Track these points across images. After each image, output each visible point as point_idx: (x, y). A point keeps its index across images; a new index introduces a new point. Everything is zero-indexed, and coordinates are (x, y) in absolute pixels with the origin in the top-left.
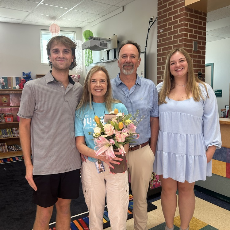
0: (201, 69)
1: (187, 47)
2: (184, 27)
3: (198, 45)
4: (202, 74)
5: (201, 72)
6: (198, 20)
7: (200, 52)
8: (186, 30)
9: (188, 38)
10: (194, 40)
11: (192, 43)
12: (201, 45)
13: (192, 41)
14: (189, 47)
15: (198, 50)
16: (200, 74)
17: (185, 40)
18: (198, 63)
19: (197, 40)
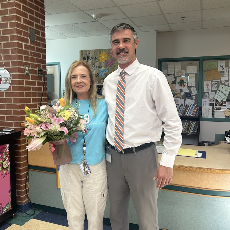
0: (42, 64)
1: (21, 35)
2: (15, 7)
3: (36, 35)
4: (42, 70)
5: (42, 69)
6: (34, 4)
7: (38, 44)
8: (18, 12)
9: (22, 23)
10: (30, 28)
11: (28, 30)
12: (39, 36)
13: (28, 28)
14: (24, 35)
15: (36, 40)
16: (41, 70)
17: (18, 25)
18: (37, 57)
19: (34, 28)
